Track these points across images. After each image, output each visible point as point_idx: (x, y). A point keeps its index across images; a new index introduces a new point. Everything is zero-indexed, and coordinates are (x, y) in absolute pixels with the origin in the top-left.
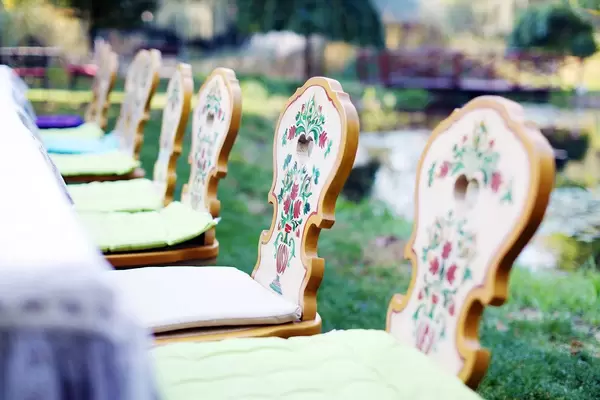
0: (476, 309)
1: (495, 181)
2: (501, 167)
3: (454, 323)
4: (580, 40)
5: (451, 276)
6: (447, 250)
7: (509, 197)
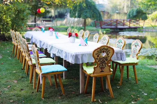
0: (137, 54)
1: (138, 45)
2: (139, 44)
3: (136, 56)
4: (143, 16)
5: (135, 52)
6: (135, 51)
7: (139, 46)
